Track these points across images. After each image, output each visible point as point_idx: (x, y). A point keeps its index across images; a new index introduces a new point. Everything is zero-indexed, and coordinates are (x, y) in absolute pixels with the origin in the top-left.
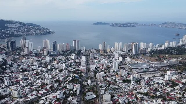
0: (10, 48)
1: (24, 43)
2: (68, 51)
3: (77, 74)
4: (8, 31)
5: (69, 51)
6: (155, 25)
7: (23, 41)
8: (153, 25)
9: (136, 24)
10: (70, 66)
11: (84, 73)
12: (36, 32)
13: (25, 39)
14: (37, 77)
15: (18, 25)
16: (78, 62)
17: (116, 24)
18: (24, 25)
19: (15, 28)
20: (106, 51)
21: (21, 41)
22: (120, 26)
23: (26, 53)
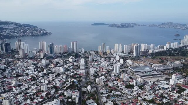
0: (4, 50)
1: (20, 45)
3: (76, 78)
4: (4, 32)
5: (67, 53)
6: (154, 25)
7: (18, 43)
8: (152, 26)
9: (135, 24)
10: (68, 70)
11: (84, 78)
12: (32, 33)
13: (20, 41)
14: (32, 83)
15: (13, 26)
16: (77, 66)
17: (114, 24)
18: (20, 26)
19: (10, 29)
20: (106, 52)
21: (16, 43)
22: (119, 27)
23: (21, 55)
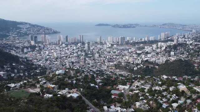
1: (45, 37)
2: (75, 42)
12: (45, 32)
15: (28, 26)
